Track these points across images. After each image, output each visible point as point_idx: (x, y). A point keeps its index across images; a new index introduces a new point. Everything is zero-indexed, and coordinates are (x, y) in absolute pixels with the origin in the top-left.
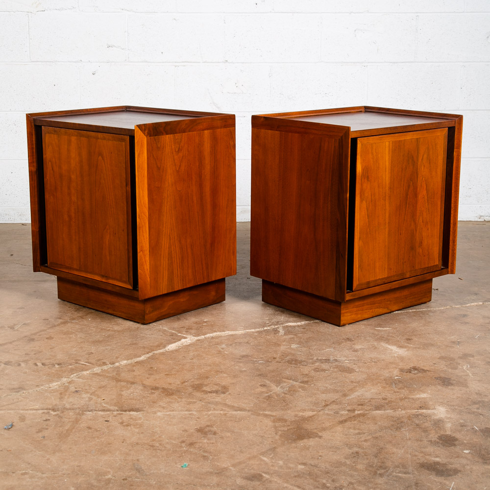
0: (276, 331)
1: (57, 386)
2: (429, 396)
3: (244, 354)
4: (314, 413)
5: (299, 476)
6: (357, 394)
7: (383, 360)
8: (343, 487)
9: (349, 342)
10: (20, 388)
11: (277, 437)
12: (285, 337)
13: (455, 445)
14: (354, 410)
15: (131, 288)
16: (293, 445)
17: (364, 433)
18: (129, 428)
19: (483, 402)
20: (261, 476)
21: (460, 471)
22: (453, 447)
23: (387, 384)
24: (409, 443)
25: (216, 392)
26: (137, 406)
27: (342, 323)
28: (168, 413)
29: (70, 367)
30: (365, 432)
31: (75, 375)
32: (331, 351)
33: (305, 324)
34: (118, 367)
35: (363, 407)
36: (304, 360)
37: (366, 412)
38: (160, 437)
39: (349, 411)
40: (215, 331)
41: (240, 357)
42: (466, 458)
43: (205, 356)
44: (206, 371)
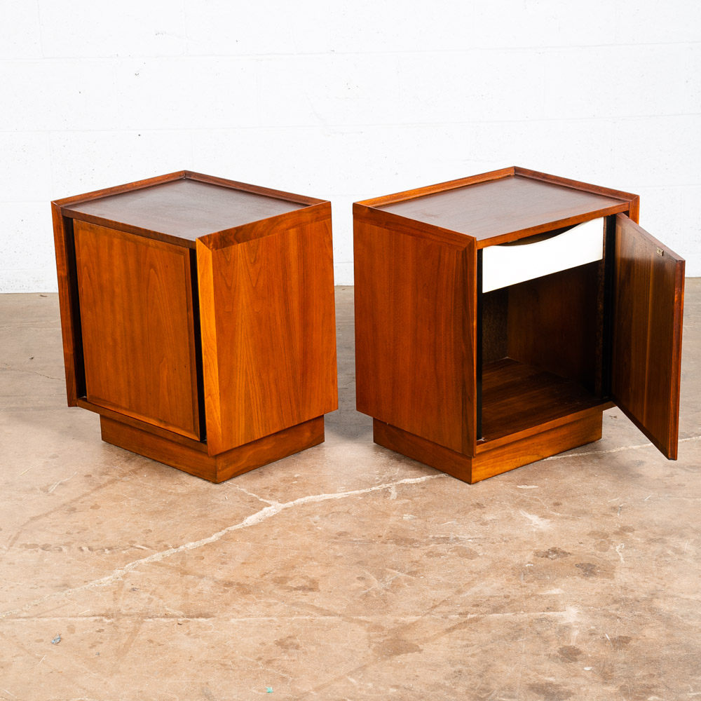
0: (386, 493)
1: (110, 582)
2: (563, 592)
3: (342, 530)
4: (418, 618)
6: (475, 589)
7: (517, 538)
9: (478, 510)
10: (64, 585)
11: (370, 652)
12: (397, 502)
13: (576, 660)
14: (467, 613)
15: (198, 439)
16: (388, 662)
17: (473, 645)
18: (197, 640)
19: (627, 599)
21: (573, 694)
22: (573, 663)
23: (514, 575)
24: (523, 657)
25: (303, 588)
26: (207, 611)
27: (473, 480)
28: (243, 620)
29: (124, 552)
30: (474, 643)
31: (130, 564)
32: (453, 524)
33: (426, 481)
34: (183, 553)
35: (478, 608)
36: (416, 538)
37: (481, 616)
38: (233, 652)
39: (460, 614)
40: (308, 495)
41: (337, 536)
42: (585, 677)
43: (292, 533)
44: (293, 557)
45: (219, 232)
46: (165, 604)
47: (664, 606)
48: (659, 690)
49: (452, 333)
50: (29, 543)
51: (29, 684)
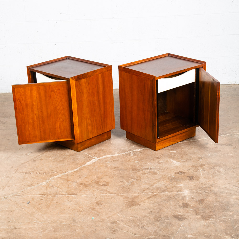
0: (130, 154)
1: (45, 184)
3: (116, 166)
4: (139, 194)
5: (129, 222)
6: (156, 185)
7: (169, 168)
8: (145, 226)
9: (158, 159)
10: (32, 185)
11: (124, 205)
12: (133, 157)
13: (187, 207)
14: (154, 193)
16: (130, 208)
18: (71, 202)
19: (203, 187)
20: (117, 222)
21: (187, 218)
23: (169, 180)
24: (171, 206)
25: (104, 185)
26: (74, 193)
27: (156, 150)
28: (85, 195)
29: (50, 174)
30: (156, 202)
31: (52, 178)
32: (150, 164)
33: (142, 150)
34: (68, 174)
35: (157, 191)
36: (139, 169)
37: (158, 193)
38: (82, 206)
39: (152, 193)
40: (106, 155)
41: (114, 168)
42: (190, 213)
43: (101, 167)
44: (101, 175)
45: (77, 76)
46: (62, 190)
47: (214, 189)
48: (213, 217)
49: (149, 106)
50: (21, 171)
51: (20, 217)
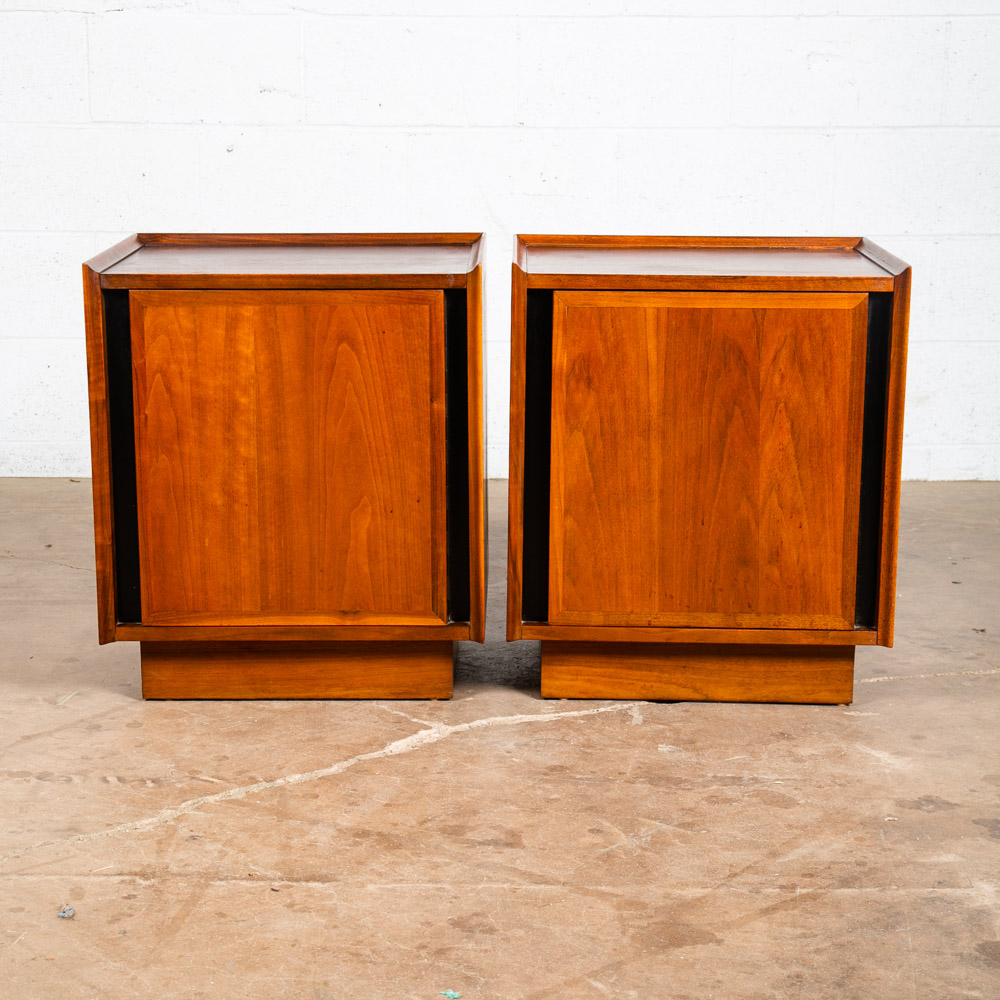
0: (624, 716)
1: (152, 826)
2: (959, 859)
3: (555, 763)
4: (707, 891)
6: (800, 852)
7: (859, 781)
9: (784, 742)
10: (70, 829)
11: (626, 940)
12: (644, 728)
14: (794, 887)
16: (661, 957)
17: (816, 936)
18: (307, 916)
23: (867, 832)
24: (913, 957)
25: (495, 843)
26: (324, 871)
28: (389, 886)
29: (179, 785)
30: (817, 932)
31: (190, 802)
32: (744, 759)
34: (282, 788)
35: (813, 880)
36: (685, 777)
37: (820, 891)
38: (373, 936)
39: (782, 887)
40: (492, 715)
41: (547, 771)
43: (469, 766)
44: (473, 798)
46: (249, 860)
50: (15, 770)
